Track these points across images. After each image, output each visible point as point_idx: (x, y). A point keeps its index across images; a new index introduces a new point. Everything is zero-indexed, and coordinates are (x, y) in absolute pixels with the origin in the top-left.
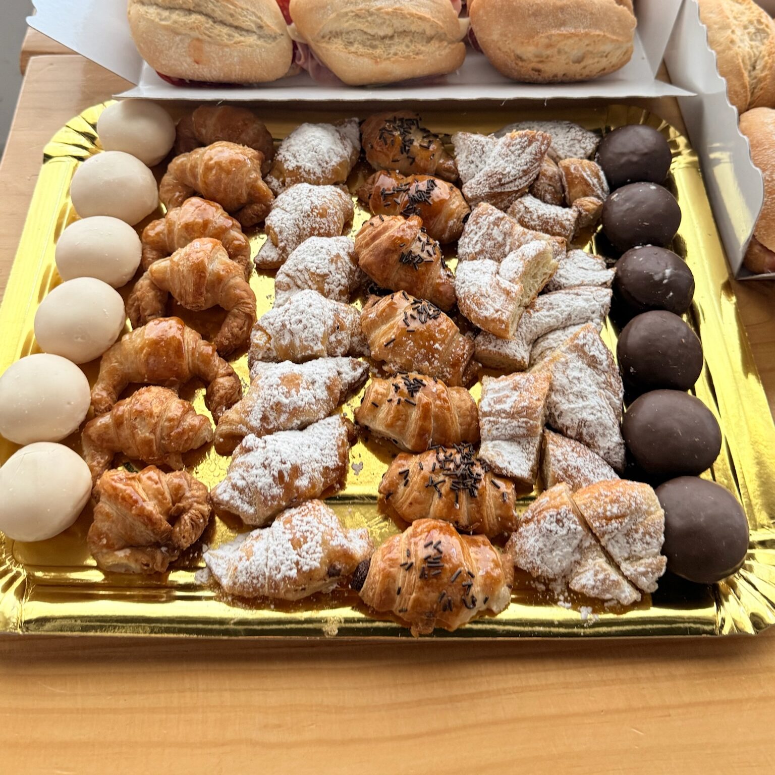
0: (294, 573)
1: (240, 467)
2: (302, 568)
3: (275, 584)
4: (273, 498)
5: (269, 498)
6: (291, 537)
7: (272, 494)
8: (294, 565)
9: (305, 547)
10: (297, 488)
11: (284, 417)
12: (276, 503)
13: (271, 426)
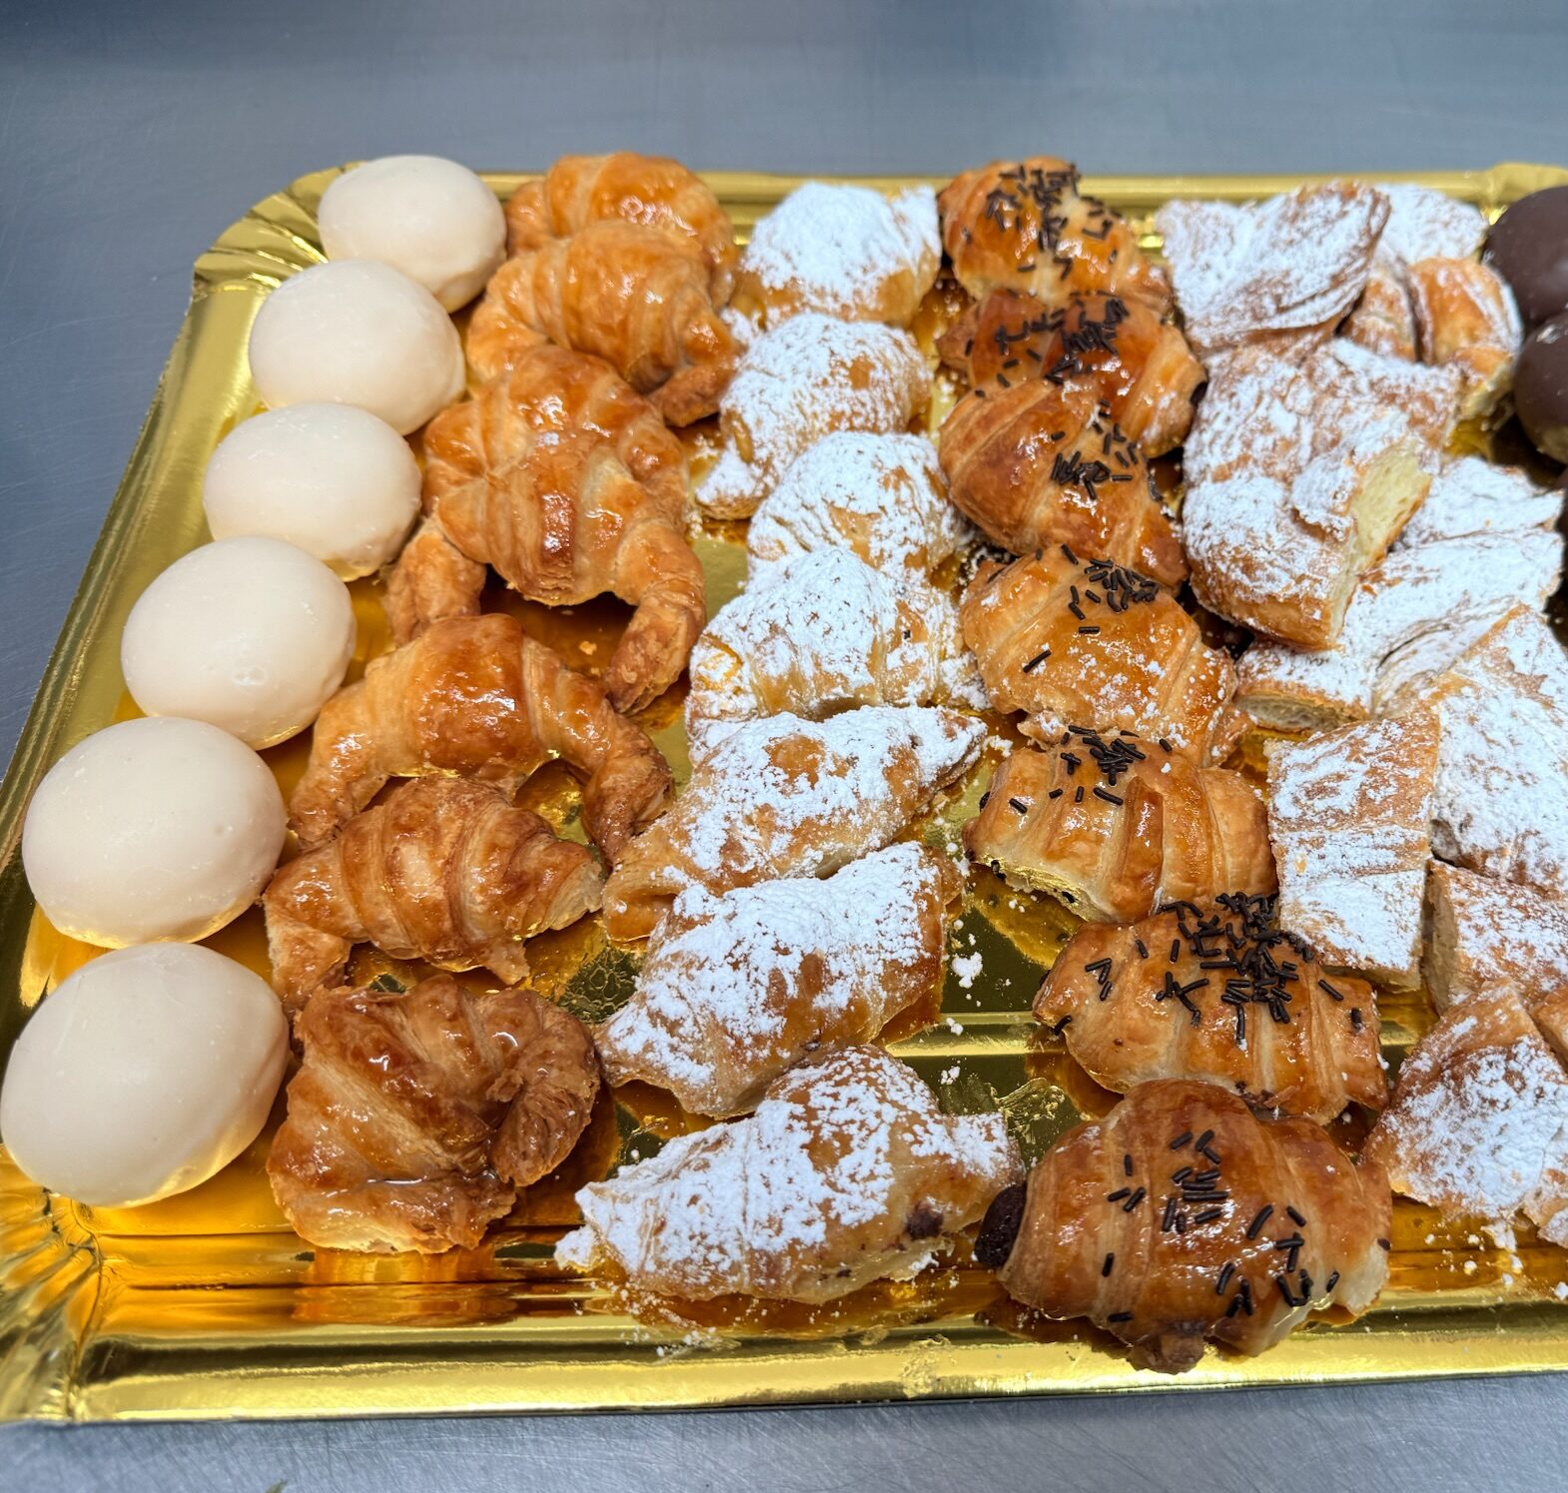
0: (817, 1233)
1: (669, 967)
2: (838, 1216)
3: (768, 1264)
4: (759, 1040)
5: (748, 1041)
6: (807, 1137)
7: (754, 1031)
8: (817, 1213)
9: (846, 1164)
10: (821, 1015)
11: (780, 843)
12: (766, 1053)
13: (748, 867)
